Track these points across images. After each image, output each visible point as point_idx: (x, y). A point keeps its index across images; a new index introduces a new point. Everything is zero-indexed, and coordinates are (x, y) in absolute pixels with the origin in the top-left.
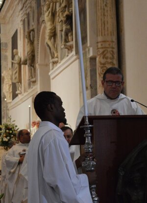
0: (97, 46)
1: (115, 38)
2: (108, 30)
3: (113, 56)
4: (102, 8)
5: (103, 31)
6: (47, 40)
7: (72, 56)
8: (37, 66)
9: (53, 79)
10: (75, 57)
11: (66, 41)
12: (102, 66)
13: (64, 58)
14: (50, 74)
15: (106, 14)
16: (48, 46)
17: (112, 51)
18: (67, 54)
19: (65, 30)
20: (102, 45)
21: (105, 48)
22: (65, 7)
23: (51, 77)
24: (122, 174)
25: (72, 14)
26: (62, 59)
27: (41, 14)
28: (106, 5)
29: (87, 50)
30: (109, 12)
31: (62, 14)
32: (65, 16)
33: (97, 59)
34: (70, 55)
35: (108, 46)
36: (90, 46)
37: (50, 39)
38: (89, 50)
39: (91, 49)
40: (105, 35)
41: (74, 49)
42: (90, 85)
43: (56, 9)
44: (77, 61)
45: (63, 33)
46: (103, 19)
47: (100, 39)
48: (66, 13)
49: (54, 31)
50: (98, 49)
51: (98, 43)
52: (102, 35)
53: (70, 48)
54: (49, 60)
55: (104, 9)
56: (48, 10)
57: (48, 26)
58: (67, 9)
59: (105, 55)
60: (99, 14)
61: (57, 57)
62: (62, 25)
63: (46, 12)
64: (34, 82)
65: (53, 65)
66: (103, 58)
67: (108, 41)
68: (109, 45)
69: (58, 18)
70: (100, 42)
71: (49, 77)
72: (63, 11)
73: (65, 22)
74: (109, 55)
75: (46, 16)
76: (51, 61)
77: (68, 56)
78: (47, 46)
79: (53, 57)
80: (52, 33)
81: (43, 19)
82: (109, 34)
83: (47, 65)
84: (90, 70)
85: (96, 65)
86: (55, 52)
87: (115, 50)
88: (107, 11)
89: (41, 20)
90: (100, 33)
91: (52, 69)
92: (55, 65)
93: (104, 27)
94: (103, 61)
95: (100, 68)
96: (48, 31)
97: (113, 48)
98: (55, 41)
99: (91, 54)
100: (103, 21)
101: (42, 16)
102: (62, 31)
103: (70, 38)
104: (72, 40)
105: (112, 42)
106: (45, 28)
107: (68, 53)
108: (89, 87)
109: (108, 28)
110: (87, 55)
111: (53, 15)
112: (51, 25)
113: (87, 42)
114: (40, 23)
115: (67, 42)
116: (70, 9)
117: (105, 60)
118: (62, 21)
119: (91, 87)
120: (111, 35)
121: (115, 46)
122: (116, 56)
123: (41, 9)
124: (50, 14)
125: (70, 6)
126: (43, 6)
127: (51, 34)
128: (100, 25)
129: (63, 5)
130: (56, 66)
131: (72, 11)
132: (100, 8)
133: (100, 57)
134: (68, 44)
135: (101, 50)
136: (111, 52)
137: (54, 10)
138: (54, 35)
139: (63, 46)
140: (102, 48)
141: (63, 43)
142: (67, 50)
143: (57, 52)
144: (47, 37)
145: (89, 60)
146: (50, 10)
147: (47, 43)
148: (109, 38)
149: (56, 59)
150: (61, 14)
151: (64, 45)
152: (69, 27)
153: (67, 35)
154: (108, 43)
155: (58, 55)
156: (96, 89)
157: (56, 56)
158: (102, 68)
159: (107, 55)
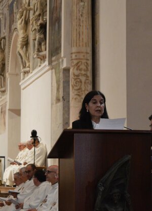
0: (71, 57)
1: (89, 50)
2: (83, 41)
3: (87, 68)
4: (78, 17)
5: (78, 42)
6: (19, 49)
7: (45, 66)
8: (7, 75)
9: (24, 89)
10: (47, 68)
11: (39, 50)
12: (76, 77)
13: (36, 68)
14: (20, 84)
15: (81, 24)
16: (20, 54)
17: (87, 63)
18: (39, 64)
19: (39, 39)
20: (76, 56)
21: (79, 59)
22: (40, 15)
23: (22, 87)
24: (102, 189)
25: (46, 23)
26: (33, 69)
27: (13, 21)
28: (82, 15)
29: (61, 60)
30: (84, 22)
31: (36, 23)
32: (39, 24)
33: (71, 70)
34: (43, 65)
35: (82, 57)
36: (64, 57)
37: (22, 48)
38: (63, 61)
39: (65, 60)
40: (79, 46)
41: (47, 59)
42: (63, 97)
43: (29, 17)
44: (50, 71)
45: (36, 42)
46: (78, 29)
47: (74, 50)
48: (40, 21)
49: (26, 40)
50: (72, 60)
51: (72, 53)
52: (76, 46)
53: (43, 58)
54: (20, 70)
55: (80, 20)
56: (21, 18)
57: (21, 34)
58: (41, 17)
59: (79, 66)
60: (74, 23)
61: (29, 67)
62: (35, 34)
63: (19, 20)
64: (4, 92)
65: (24, 75)
66: (77, 69)
67: (82, 53)
68: (84, 56)
69: (31, 26)
70: (74, 53)
71: (20, 87)
72: (37, 20)
73: (39, 31)
74: (83, 67)
75: (19, 24)
76: (22, 70)
77: (40, 66)
78: (18, 55)
79: (24, 67)
80: (24, 41)
81: (15, 27)
82: (84, 45)
83: (17, 75)
84: (63, 81)
85: (69, 76)
86: (27, 62)
87: (90, 62)
88: (83, 21)
89: (13, 27)
90: (75, 44)
91: (23, 79)
92: (26, 75)
93: (79, 37)
94: (77, 73)
95: (73, 80)
96: (20, 40)
97: (87, 60)
98: (27, 50)
99: (65, 65)
100: (78, 31)
101: (14, 23)
102: (35, 40)
103: (43, 47)
104: (46, 50)
105: (87, 53)
106: (17, 36)
107: (41, 63)
108: (61, 99)
109: (83, 39)
110: (61, 66)
111: (27, 23)
112: (24, 33)
113: (61, 52)
114: (12, 31)
115: (40, 52)
116: (45, 17)
117: (79, 72)
118: (35, 29)
119: (64, 99)
120: (86, 46)
121: (90, 57)
122: (90, 68)
123: (14, 16)
124: (23, 22)
125: (44, 14)
126: (16, 13)
127: (24, 43)
128: (75, 35)
129: (37, 13)
130: (28, 76)
131: (46, 20)
132: (75, 18)
133: (74, 69)
134: (41, 54)
135: (75, 62)
136: (85, 64)
137: (27, 18)
138: (26, 44)
139: (35, 56)
140: (77, 59)
141: (36, 52)
142: (39, 60)
143: (29, 62)
144: (19, 46)
145: (62, 71)
146: (23, 17)
147: (19, 52)
148: (84, 49)
149: (27, 69)
150: (34, 22)
151: (37, 55)
152: (42, 36)
153: (40, 44)
154: (82, 54)
155: (29, 65)
156: (69, 101)
157: (27, 65)
158: (75, 79)
159: (81, 67)
